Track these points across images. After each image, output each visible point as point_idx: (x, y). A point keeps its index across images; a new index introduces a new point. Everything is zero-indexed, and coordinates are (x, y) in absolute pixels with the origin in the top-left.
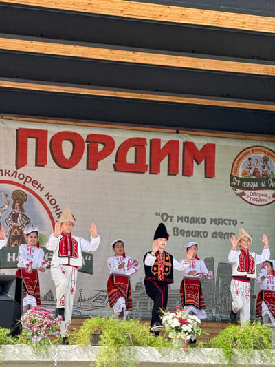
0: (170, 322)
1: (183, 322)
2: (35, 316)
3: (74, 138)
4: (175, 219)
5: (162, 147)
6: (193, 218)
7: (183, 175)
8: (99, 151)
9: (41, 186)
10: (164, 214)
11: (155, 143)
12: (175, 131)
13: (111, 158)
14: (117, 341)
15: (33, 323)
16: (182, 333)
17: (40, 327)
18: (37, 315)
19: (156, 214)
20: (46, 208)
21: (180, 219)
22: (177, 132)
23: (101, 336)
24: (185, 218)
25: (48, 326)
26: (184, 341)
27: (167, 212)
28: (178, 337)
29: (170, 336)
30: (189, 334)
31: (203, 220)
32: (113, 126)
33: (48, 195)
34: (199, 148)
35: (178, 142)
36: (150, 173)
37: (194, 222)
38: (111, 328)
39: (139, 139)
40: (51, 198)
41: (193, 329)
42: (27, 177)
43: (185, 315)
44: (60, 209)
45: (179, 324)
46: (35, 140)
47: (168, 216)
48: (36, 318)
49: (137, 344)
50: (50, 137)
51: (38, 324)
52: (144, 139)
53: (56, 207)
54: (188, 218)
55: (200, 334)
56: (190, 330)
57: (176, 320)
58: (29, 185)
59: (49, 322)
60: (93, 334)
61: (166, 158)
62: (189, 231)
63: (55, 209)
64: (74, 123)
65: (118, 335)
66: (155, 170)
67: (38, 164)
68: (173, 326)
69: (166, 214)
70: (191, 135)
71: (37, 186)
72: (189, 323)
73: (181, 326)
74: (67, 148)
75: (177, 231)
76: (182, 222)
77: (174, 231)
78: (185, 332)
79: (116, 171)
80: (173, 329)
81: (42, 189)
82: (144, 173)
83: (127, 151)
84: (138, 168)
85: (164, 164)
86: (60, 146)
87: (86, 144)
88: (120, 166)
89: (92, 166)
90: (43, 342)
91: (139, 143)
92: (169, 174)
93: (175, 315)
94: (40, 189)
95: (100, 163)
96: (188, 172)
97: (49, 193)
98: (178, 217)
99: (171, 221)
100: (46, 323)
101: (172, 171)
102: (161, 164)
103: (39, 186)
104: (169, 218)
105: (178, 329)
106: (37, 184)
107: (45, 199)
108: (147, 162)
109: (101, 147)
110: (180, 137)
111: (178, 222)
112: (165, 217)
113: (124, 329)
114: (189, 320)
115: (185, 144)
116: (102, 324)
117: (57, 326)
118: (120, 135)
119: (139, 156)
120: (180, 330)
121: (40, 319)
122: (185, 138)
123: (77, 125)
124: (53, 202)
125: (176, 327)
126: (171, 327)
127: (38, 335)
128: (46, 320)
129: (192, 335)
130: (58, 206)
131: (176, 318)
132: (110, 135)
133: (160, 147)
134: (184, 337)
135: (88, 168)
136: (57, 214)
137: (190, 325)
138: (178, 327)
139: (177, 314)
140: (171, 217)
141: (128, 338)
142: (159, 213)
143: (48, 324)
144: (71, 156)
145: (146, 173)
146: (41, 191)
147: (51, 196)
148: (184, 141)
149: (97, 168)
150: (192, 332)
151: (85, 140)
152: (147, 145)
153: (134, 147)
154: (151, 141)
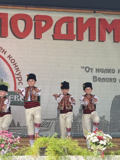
0: (92, 139)
1: (100, 139)
2: (2, 137)
3: (26, 18)
4: (94, 70)
5: (84, 22)
6: (106, 69)
7: (99, 41)
8: (43, 26)
9: (5, 51)
10: (86, 67)
11: (80, 20)
12: (93, 12)
13: (51, 31)
14: (57, 152)
15: (1, 141)
17: (6, 144)
18: (4, 136)
19: (82, 67)
21: (98, 70)
22: (95, 12)
23: (46, 149)
24: (101, 69)
25: (11, 144)
26: (101, 151)
27: (89, 66)
28: (97, 148)
29: (92, 148)
31: (113, 71)
32: (51, 10)
33: (9, 57)
34: (109, 23)
35: (95, 19)
36: (77, 40)
37: (107, 73)
38: (52, 144)
39: (69, 18)
40: (11, 59)
41: (107, 143)
43: (102, 134)
44: (17, 66)
45: (98, 140)
47: (89, 69)
48: (3, 138)
49: (71, 154)
50: (9, 18)
51: (4, 143)
52: (72, 18)
53: (15, 64)
54: (103, 69)
55: (111, 146)
56: (105, 144)
59: (11, 140)
60: (41, 148)
61: (87, 30)
62: (103, 78)
63: (15, 66)
64: (25, 8)
65: (58, 149)
66: (80, 38)
67: (2, 36)
68: (94, 141)
69: (88, 67)
70: (103, 14)
71: (2, 51)
74: (21, 25)
75: (96, 79)
76: (99, 72)
77: (94, 79)
78: (102, 145)
79: (54, 39)
80: (94, 143)
81: (5, 52)
82: (73, 40)
83: (61, 26)
84: (69, 37)
85: (86, 34)
86: (17, 23)
87: (33, 22)
88: (57, 36)
89: (38, 36)
90: (8, 154)
91: (69, 21)
92: (89, 41)
94: (4, 53)
95: (43, 34)
96: (102, 39)
97: (10, 55)
98: (96, 69)
99: (92, 72)
100: (10, 142)
101: (91, 39)
102: (84, 34)
103: (3, 51)
104: (90, 70)
105: (97, 144)
106: (2, 49)
107: (8, 59)
108: (75, 33)
109: (43, 24)
110: (97, 16)
111: (96, 72)
112: (87, 69)
113: (61, 144)
114: (104, 137)
115: (100, 20)
116: (47, 141)
117: (17, 143)
118: (56, 16)
119: (69, 29)
120: (99, 144)
121: (5, 139)
122: (99, 16)
123: (27, 9)
124: (13, 61)
125: (96, 142)
126: (92, 142)
127: (5, 150)
128: (10, 140)
129: (106, 147)
130: (16, 63)
131: (96, 136)
132: (49, 15)
133: (83, 23)
134: (101, 149)
135: (35, 38)
136: (16, 69)
137: (105, 141)
138: (97, 142)
139: (96, 134)
140: (92, 69)
141: (64, 150)
142: (84, 67)
143: (11, 142)
144: (24, 30)
145: (74, 40)
146: (4, 54)
147: (12, 57)
148: (99, 18)
149: (42, 38)
150: (106, 145)
151: (33, 19)
152: (74, 21)
153: (66, 23)
154: (77, 19)
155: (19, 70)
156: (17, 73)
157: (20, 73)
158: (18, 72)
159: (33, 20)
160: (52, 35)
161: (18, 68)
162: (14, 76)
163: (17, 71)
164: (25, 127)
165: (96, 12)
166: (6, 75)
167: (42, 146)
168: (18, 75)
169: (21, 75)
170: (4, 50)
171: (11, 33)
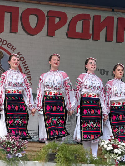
0: (105, 146)
1: (115, 147)
3: (38, 14)
4: (110, 73)
7: (117, 42)
8: (56, 23)
9: (14, 48)
10: (102, 70)
11: (97, 18)
12: (112, 10)
13: (65, 29)
14: (68, 160)
15: (7, 145)
16: (114, 154)
17: (12, 148)
18: (10, 139)
19: (97, 69)
22: (113, 11)
23: (56, 156)
26: (115, 160)
27: (104, 69)
28: (111, 157)
29: (105, 157)
30: (119, 155)
32: (67, 5)
35: (113, 17)
36: (93, 40)
38: (63, 150)
39: (85, 15)
41: (122, 152)
42: (4, 40)
43: (117, 142)
44: (27, 64)
45: (112, 148)
46: (9, 14)
47: (105, 71)
48: (9, 141)
50: (20, 12)
51: (11, 146)
52: (89, 15)
53: (24, 63)
57: (110, 145)
58: (5, 47)
60: (50, 154)
61: (105, 29)
63: (24, 64)
64: (38, 2)
65: (68, 155)
66: (96, 38)
67: (12, 31)
68: (108, 149)
70: (123, 13)
71: (11, 47)
72: (119, 148)
73: (114, 150)
74: (33, 21)
78: (117, 154)
79: (68, 37)
80: (108, 151)
81: (14, 49)
83: (76, 24)
84: (84, 36)
85: (103, 34)
86: (28, 19)
87: (46, 18)
88: (71, 34)
89: (50, 34)
90: (14, 159)
91: (85, 18)
92: (106, 41)
93: (109, 142)
94: (13, 49)
95: (56, 32)
96: (120, 40)
97: (19, 53)
98: (112, 72)
99: (107, 75)
100: (16, 145)
101: (109, 39)
102: (101, 33)
103: (12, 48)
104: (106, 73)
105: (111, 152)
106: (11, 46)
108: (91, 32)
109: (57, 20)
110: (115, 14)
111: (112, 75)
112: (103, 72)
113: (73, 151)
114: (119, 146)
115: (119, 19)
118: (71, 13)
119: (85, 27)
120: (113, 153)
121: (12, 142)
122: (118, 15)
123: (40, 4)
124: (22, 59)
125: (109, 150)
126: (106, 150)
127: (11, 154)
128: (17, 143)
129: (121, 156)
130: (26, 62)
131: (110, 144)
132: (64, 12)
133: (100, 21)
134: (115, 158)
135: (47, 36)
136: (25, 68)
137: (120, 149)
138: (111, 150)
139: (110, 141)
140: (107, 72)
141: (75, 157)
142: (99, 69)
143: (18, 146)
144: (36, 26)
145: (89, 39)
146: (13, 51)
147: (21, 55)
148: (118, 17)
149: (54, 35)
150: (121, 154)
151: (46, 14)
152: (91, 19)
153: (81, 21)
154: (93, 16)
155: (29, 69)
156: (26, 73)
157: (29, 72)
158: (28, 71)
159: (46, 16)
160: (66, 33)
161: (28, 67)
163: (26, 70)
164: (32, 130)
165: (115, 10)
167: (51, 151)
169: (30, 75)
170: (13, 46)
171: (22, 28)
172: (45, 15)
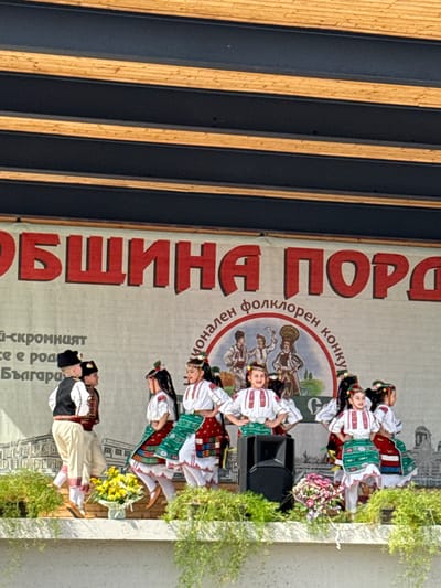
3: (358, 260)
8: (388, 274)
13: (405, 283)
14: (414, 519)
15: (308, 495)
17: (317, 500)
20: (323, 347)
23: (394, 513)
25: (326, 500)
32: (406, 243)
33: (325, 331)
38: (406, 503)
40: (328, 335)
42: (299, 309)
44: (339, 349)
46: (307, 262)
50: (326, 258)
51: (313, 497)
53: (335, 346)
58: (301, 319)
60: (384, 511)
63: (334, 349)
64: (356, 240)
65: (416, 512)
67: (312, 292)
71: (311, 320)
74: (348, 272)
79: (410, 299)
81: (317, 323)
83: (424, 274)
84: (439, 295)
86: (340, 268)
87: (372, 266)
88: (416, 293)
89: (379, 293)
90: (320, 520)
94: (314, 323)
95: (390, 290)
97: (326, 328)
100: (324, 496)
103: (314, 320)
106: (311, 317)
107: (321, 336)
113: (423, 504)
116: (396, 497)
118: (415, 254)
123: (361, 243)
124: (331, 340)
127: (314, 511)
130: (337, 344)
132: (402, 254)
135: (374, 297)
136: (336, 355)
141: (429, 516)
144: (354, 281)
146: (316, 326)
147: (329, 332)
149: (386, 297)
151: (371, 261)
153: (434, 269)
155: (343, 358)
156: (338, 363)
157: (344, 362)
158: (341, 360)
159: (370, 263)
160: (407, 292)
161: (342, 353)
162: (333, 369)
163: (338, 359)
166: (317, 366)
167: (386, 505)
168: (340, 365)
170: (315, 318)
171: (329, 286)
172: (368, 261)
